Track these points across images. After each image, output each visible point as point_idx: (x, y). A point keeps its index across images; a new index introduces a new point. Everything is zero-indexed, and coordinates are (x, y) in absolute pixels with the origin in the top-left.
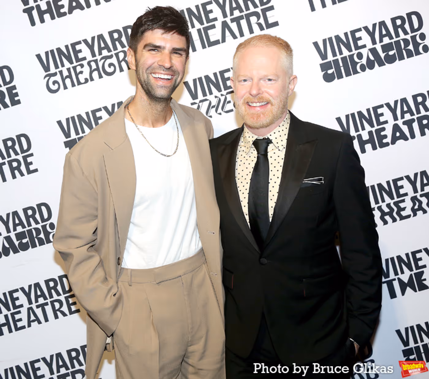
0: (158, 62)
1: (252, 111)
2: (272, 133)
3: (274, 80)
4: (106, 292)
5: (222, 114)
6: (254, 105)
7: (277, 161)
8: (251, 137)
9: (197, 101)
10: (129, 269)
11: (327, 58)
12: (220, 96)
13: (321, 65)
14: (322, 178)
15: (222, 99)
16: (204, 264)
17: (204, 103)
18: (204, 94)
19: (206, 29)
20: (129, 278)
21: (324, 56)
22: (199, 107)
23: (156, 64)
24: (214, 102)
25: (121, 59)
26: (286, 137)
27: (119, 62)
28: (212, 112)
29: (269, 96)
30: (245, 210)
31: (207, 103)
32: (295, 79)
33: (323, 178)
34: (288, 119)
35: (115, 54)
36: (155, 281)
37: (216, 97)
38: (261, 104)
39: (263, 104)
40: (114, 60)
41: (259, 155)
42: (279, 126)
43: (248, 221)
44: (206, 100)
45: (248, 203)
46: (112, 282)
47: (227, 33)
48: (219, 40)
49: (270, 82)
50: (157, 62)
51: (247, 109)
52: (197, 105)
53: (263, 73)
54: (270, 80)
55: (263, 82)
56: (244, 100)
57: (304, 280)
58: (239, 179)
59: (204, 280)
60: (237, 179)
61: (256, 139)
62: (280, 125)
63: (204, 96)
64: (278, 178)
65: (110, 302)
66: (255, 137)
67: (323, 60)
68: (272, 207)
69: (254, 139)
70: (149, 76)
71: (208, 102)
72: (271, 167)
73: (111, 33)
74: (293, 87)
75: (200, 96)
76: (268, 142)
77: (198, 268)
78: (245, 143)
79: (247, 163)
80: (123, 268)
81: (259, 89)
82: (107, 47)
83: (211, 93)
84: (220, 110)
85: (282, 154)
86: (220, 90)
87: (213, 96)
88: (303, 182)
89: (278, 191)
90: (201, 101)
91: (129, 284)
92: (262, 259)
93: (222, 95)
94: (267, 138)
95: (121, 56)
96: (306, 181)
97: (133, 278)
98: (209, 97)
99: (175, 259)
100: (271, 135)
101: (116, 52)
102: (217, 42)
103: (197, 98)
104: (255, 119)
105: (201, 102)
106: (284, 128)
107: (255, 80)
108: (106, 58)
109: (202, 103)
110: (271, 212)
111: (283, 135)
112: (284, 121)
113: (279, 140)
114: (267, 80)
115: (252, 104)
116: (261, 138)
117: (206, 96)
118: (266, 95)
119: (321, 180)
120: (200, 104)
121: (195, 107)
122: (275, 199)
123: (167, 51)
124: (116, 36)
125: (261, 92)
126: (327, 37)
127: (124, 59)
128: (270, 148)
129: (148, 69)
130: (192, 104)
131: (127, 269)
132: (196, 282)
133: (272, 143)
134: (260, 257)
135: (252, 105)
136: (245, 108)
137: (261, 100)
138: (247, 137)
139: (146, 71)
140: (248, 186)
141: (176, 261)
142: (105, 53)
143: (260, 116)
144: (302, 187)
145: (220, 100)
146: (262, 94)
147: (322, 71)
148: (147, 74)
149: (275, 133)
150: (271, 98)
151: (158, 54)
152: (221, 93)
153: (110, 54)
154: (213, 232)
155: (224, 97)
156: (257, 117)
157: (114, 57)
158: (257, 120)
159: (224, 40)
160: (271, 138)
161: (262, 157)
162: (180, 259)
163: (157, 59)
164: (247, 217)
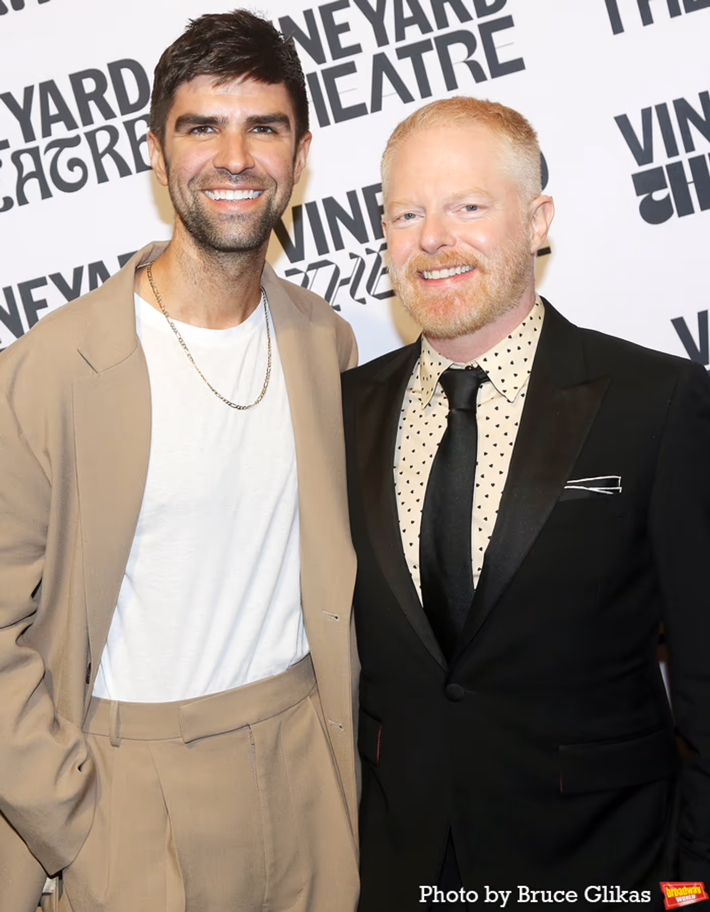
0: (214, 160)
1: (433, 291)
2: (489, 355)
3: (483, 207)
4: (61, 759)
5: (367, 301)
6: (436, 275)
7: (502, 430)
8: (436, 364)
9: (301, 265)
10: (115, 702)
11: (650, 160)
12: (362, 253)
13: (636, 178)
14: (618, 479)
15: (370, 261)
16: (310, 697)
17: (321, 270)
18: (322, 248)
19: (331, 75)
20: (114, 726)
21: (643, 155)
22: (306, 282)
23: (210, 166)
24: (348, 270)
25: (101, 149)
26: (529, 366)
27: (97, 157)
28: (342, 295)
29: (474, 250)
30: (412, 555)
31: (328, 271)
32: (547, 205)
33: (620, 478)
34: (536, 318)
35: (87, 134)
36: (182, 737)
37: (352, 256)
38: (452, 272)
39: (458, 271)
40: (83, 152)
41: (454, 411)
42: (510, 337)
43: (417, 584)
44: (326, 263)
45: (420, 536)
46: (72, 732)
47: (387, 85)
48: (363, 106)
49: (472, 214)
50: (211, 160)
51: (420, 288)
52: (301, 276)
53: (451, 189)
54: (472, 208)
55: (452, 214)
56: (410, 266)
57: (561, 747)
58: (401, 473)
59: (309, 738)
60: (396, 472)
61: (449, 369)
62: (512, 335)
63: (320, 254)
64: (501, 473)
65: (70, 785)
66: (447, 364)
67: (640, 163)
68: (481, 549)
69: (442, 369)
70: (198, 197)
71: (330, 270)
72: (483, 445)
73: (76, 80)
74: (544, 227)
75: (311, 253)
76: (480, 377)
77: (296, 707)
78: (424, 378)
79: (425, 430)
80: (98, 699)
81: (445, 233)
82: (65, 116)
83: (339, 245)
84: (361, 292)
85: (516, 411)
86: (362, 237)
87: (345, 253)
88: (566, 487)
89: (497, 508)
90: (312, 267)
91: (111, 743)
92: (449, 686)
93: (369, 251)
94: (475, 366)
95: (103, 139)
96: (573, 485)
97: (122, 729)
98: (333, 255)
99: (235, 678)
100: (485, 360)
101: (90, 128)
102: (358, 111)
103: (301, 257)
104: (441, 313)
105: (314, 269)
106: (523, 342)
107: (433, 211)
108: (62, 144)
109: (315, 271)
110: (477, 562)
111: (519, 361)
112: (524, 324)
113: (507, 373)
114: (464, 210)
115: (429, 274)
116: (462, 366)
117: (327, 251)
118: (463, 248)
119: (613, 483)
120: (311, 274)
121: (297, 280)
122: (489, 528)
123: (234, 129)
124: (89, 85)
125: (448, 241)
126: (652, 103)
127: (110, 150)
128: (484, 394)
129: (192, 180)
130: (289, 273)
131: (108, 702)
132: (289, 742)
133: (489, 380)
134: (447, 682)
135: (430, 277)
136: (415, 287)
137: (450, 261)
138: (428, 364)
139: (189, 185)
140: (421, 493)
141: (238, 684)
142: (59, 130)
143: (452, 303)
144: (561, 500)
145: (362, 265)
146: (454, 245)
147: (638, 194)
148: (193, 192)
149: (496, 354)
150: (478, 255)
151: (213, 141)
152: (366, 245)
153: (72, 134)
154: (336, 615)
155: (374, 256)
156: (446, 306)
157: (84, 142)
158: (445, 314)
159: (377, 105)
160: (485, 367)
161: (459, 417)
162: (250, 680)
163: (210, 154)
164: (416, 575)
